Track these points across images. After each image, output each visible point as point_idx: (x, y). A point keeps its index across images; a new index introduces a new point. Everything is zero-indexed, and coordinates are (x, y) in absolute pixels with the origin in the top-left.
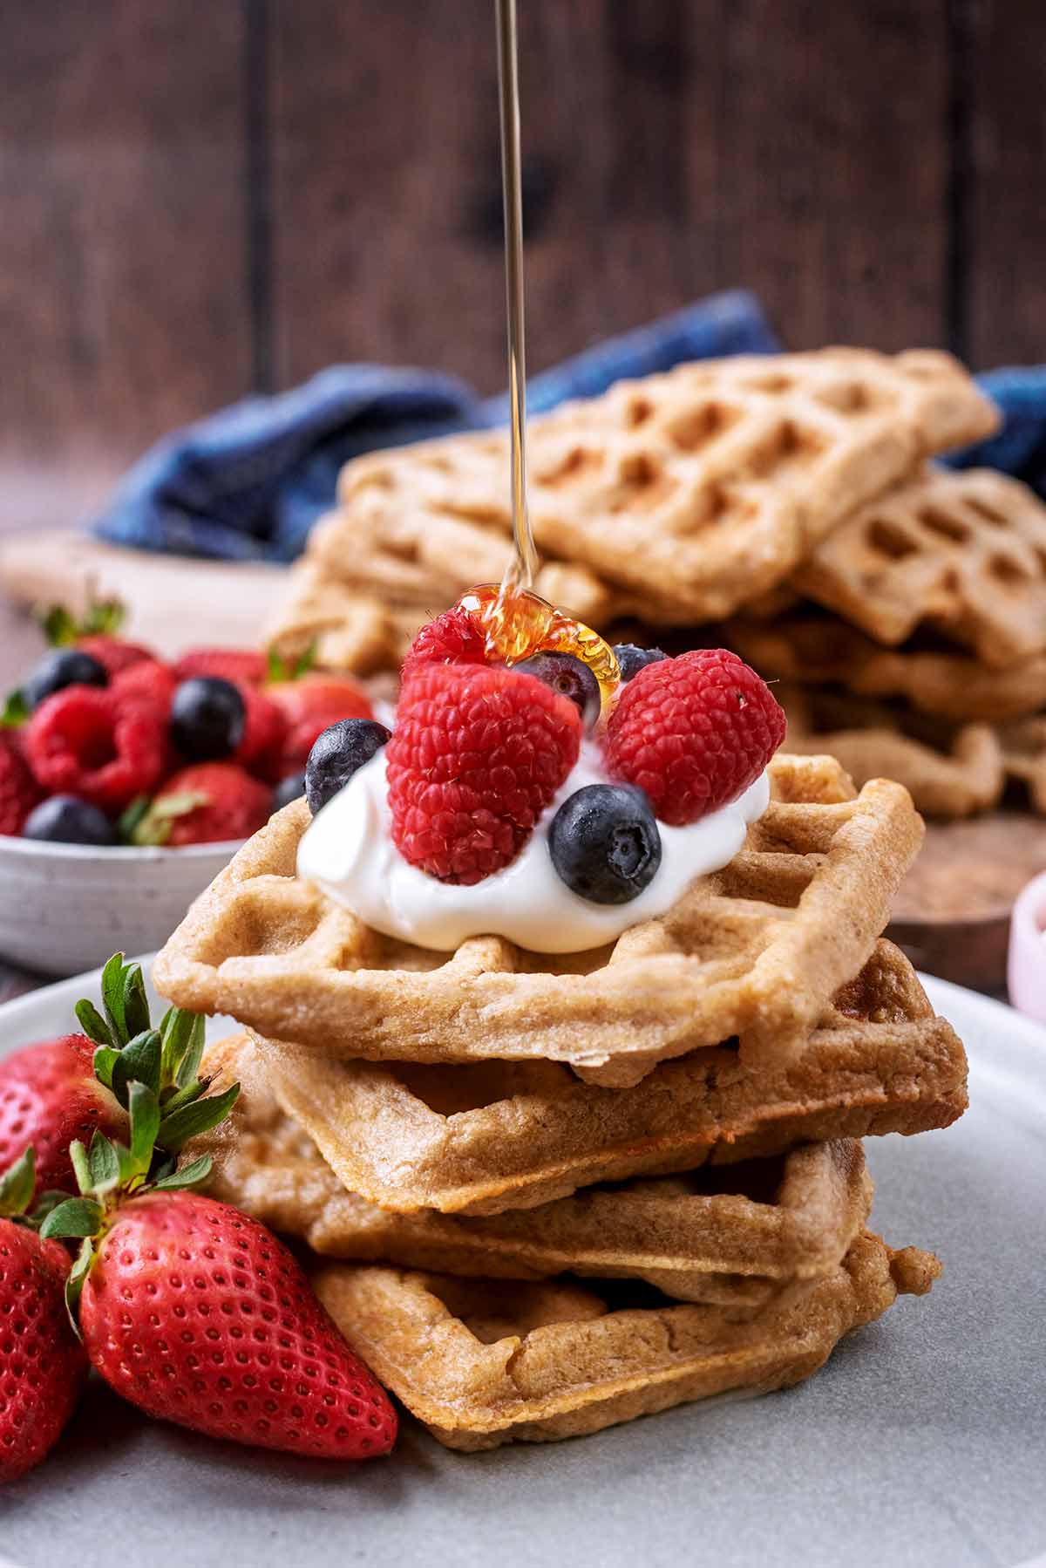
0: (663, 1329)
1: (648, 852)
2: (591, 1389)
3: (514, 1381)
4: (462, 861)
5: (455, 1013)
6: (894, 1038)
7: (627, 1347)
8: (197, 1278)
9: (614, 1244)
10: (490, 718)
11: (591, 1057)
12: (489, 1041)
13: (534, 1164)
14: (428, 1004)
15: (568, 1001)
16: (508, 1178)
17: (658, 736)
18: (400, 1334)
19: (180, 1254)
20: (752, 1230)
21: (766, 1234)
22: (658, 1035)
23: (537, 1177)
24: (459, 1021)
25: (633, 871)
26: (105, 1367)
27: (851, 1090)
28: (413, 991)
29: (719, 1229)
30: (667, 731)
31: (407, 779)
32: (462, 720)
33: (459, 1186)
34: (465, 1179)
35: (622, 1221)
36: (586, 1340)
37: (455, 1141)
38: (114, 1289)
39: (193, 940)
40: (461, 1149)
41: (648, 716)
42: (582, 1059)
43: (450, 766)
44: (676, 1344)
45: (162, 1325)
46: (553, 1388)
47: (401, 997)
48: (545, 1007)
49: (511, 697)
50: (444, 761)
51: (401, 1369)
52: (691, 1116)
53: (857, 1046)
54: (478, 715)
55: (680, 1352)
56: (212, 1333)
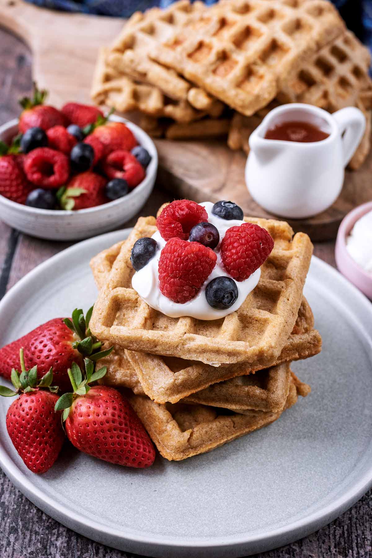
0: (232, 422)
1: (234, 297)
2: (211, 444)
3: (189, 444)
4: (180, 299)
5: (177, 346)
6: (302, 340)
7: (222, 430)
8: (101, 422)
9: (220, 400)
10: (190, 262)
11: (216, 364)
12: (187, 355)
13: (199, 386)
14: (170, 344)
15: (210, 348)
16: (191, 390)
17: (237, 259)
18: (158, 423)
19: (96, 415)
20: (259, 398)
21: (262, 400)
22: (235, 359)
23: (199, 389)
24: (178, 349)
25: (229, 303)
26: (72, 441)
27: (289, 356)
28: (165, 339)
29: (249, 397)
30: (239, 258)
31: (165, 276)
32: (182, 262)
33: (177, 394)
34: (179, 392)
35: (223, 394)
36: (210, 430)
37: (176, 382)
38: (76, 423)
39: (100, 315)
40: (178, 384)
41: (234, 251)
42: (213, 364)
43: (178, 274)
44: (235, 426)
45: (90, 436)
46: (200, 444)
47: (162, 341)
48: (203, 348)
49: (196, 255)
50: (176, 273)
51: (158, 436)
52: (243, 367)
53: (291, 345)
54: (186, 261)
55: (236, 428)
56: (105, 438)
